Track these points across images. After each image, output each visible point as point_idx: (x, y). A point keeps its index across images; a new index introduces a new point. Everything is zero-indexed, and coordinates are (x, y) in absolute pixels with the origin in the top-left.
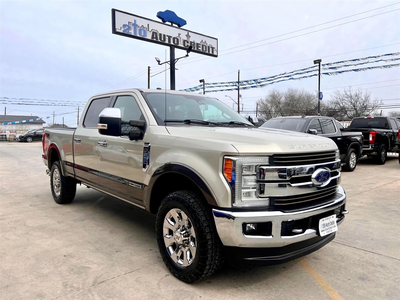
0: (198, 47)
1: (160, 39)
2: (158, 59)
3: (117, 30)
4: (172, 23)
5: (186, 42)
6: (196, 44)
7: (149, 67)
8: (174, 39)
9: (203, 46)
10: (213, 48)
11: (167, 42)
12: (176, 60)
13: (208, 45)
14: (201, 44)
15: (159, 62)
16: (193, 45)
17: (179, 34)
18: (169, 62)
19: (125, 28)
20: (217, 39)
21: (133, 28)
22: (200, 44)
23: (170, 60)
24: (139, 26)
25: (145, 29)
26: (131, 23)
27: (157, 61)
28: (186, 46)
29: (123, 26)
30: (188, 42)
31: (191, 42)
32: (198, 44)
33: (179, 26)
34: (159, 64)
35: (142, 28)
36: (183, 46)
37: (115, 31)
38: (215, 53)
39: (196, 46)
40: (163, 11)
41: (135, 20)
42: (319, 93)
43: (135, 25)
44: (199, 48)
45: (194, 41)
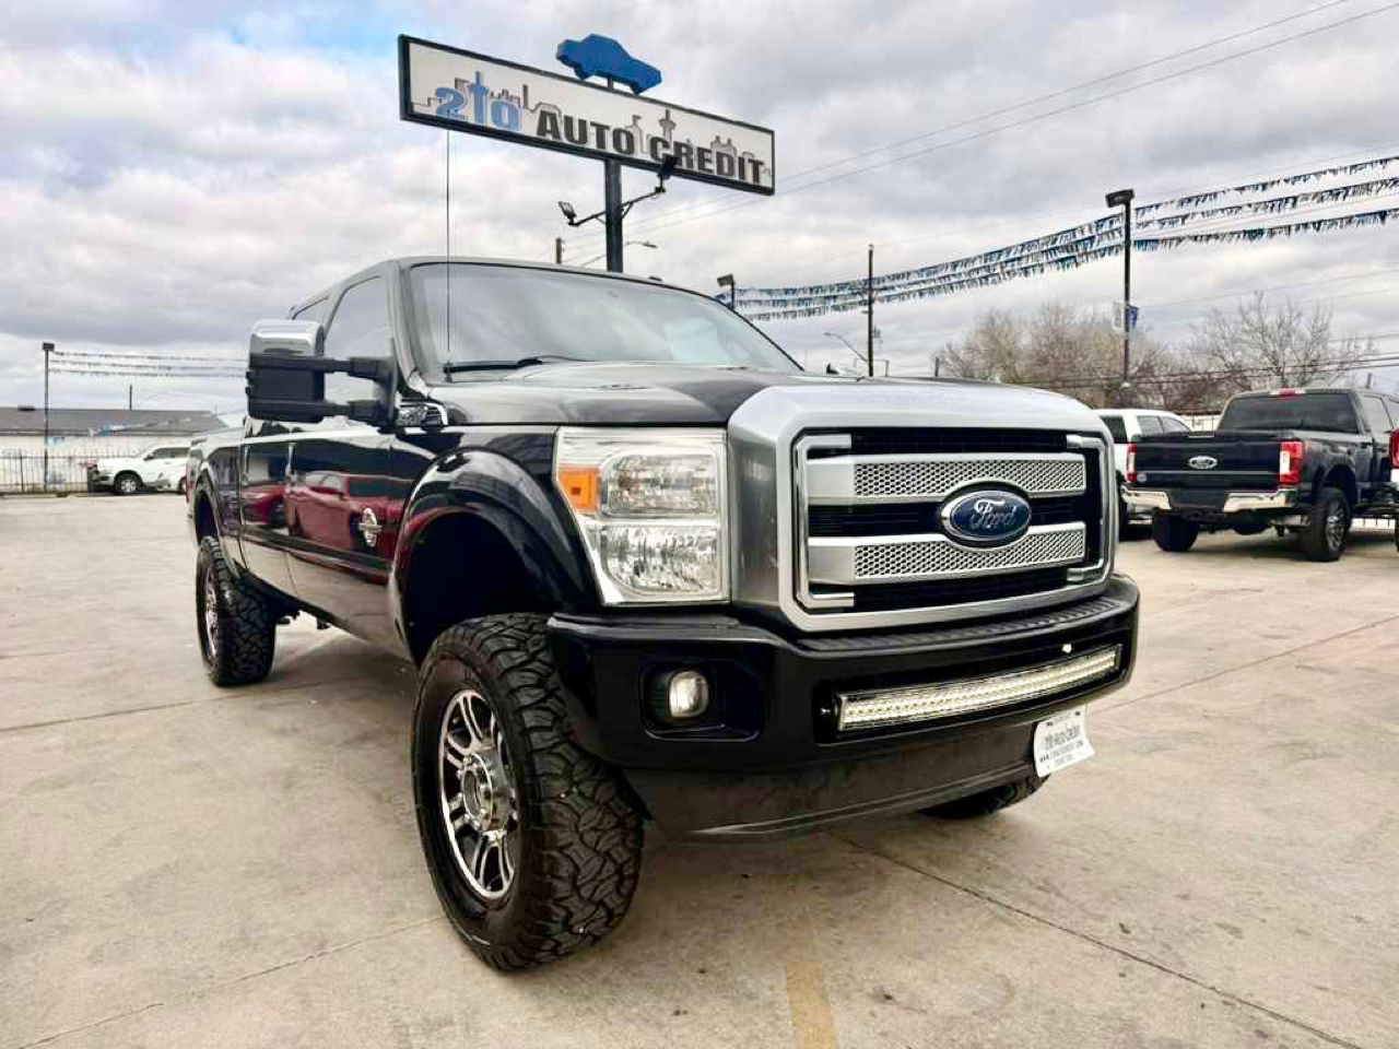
0: (702, 161)
1: (569, 135)
2: (567, 208)
3: (417, 109)
4: (611, 78)
5: (660, 145)
6: (695, 153)
7: (559, 241)
8: (617, 133)
9: (720, 156)
10: (756, 165)
12: (626, 208)
13: (739, 154)
14: (714, 151)
15: (570, 215)
16: (686, 154)
17: (636, 118)
18: (601, 214)
19: (444, 101)
20: (771, 133)
21: (470, 98)
22: (710, 152)
23: (603, 208)
24: (492, 94)
25: (515, 103)
26: (465, 85)
27: (566, 213)
28: (661, 157)
29: (437, 94)
30: (666, 145)
31: (678, 146)
32: (701, 151)
33: (638, 89)
34: (571, 223)
35: (503, 99)
36: (648, 158)
37: (408, 113)
38: (765, 182)
39: (694, 156)
40: (578, 40)
41: (478, 75)
42: (1127, 310)
43: (478, 89)
44: (708, 166)
45: (688, 141)
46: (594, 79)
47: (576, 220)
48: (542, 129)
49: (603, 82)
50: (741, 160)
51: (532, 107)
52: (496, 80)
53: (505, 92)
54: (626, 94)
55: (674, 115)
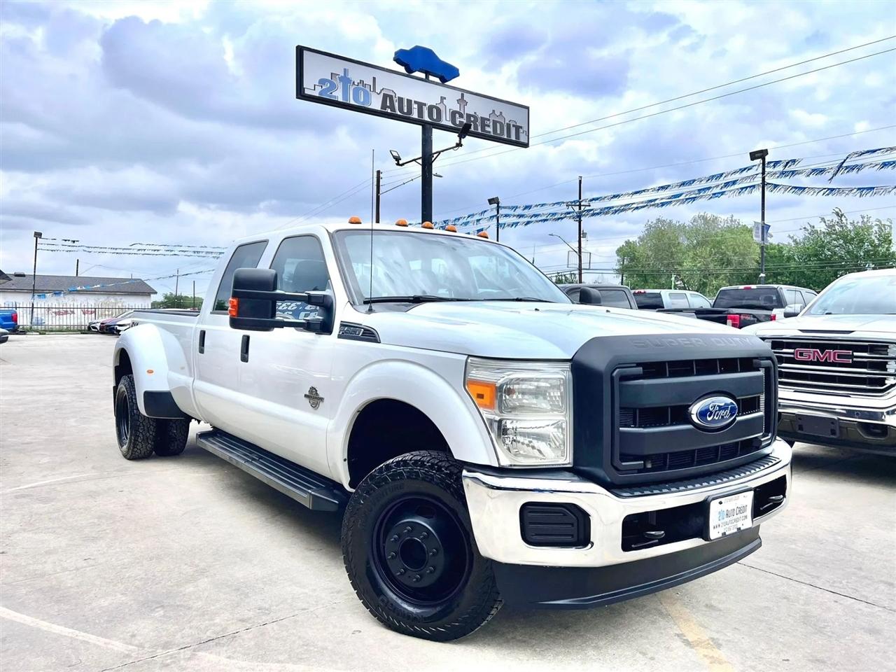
0: (484, 126)
1: (401, 109)
2: (395, 154)
3: (307, 92)
4: (427, 73)
5: (457, 116)
6: (479, 120)
7: (379, 172)
8: (431, 108)
9: (495, 123)
10: (518, 128)
11: (415, 115)
12: (435, 156)
13: (507, 121)
14: (491, 119)
15: (397, 159)
16: (472, 121)
17: (443, 99)
18: (419, 158)
19: (324, 87)
20: (528, 108)
21: (340, 86)
22: (489, 120)
23: (421, 156)
24: (354, 82)
25: (367, 88)
26: (337, 77)
27: (394, 157)
28: (458, 123)
29: (319, 83)
30: (461, 116)
31: (469, 116)
32: (483, 119)
33: (444, 80)
34: (398, 164)
35: (361, 86)
36: (450, 124)
37: (301, 94)
38: (523, 139)
39: (478, 123)
40: (408, 49)
41: (345, 70)
42: (763, 227)
43: (345, 80)
44: (487, 129)
45: (475, 113)
46: (417, 74)
47: (401, 162)
48: (384, 105)
49: (423, 76)
50: (508, 126)
51: (378, 91)
52: (356, 74)
53: (362, 82)
54: (437, 84)
55: (467, 97)
